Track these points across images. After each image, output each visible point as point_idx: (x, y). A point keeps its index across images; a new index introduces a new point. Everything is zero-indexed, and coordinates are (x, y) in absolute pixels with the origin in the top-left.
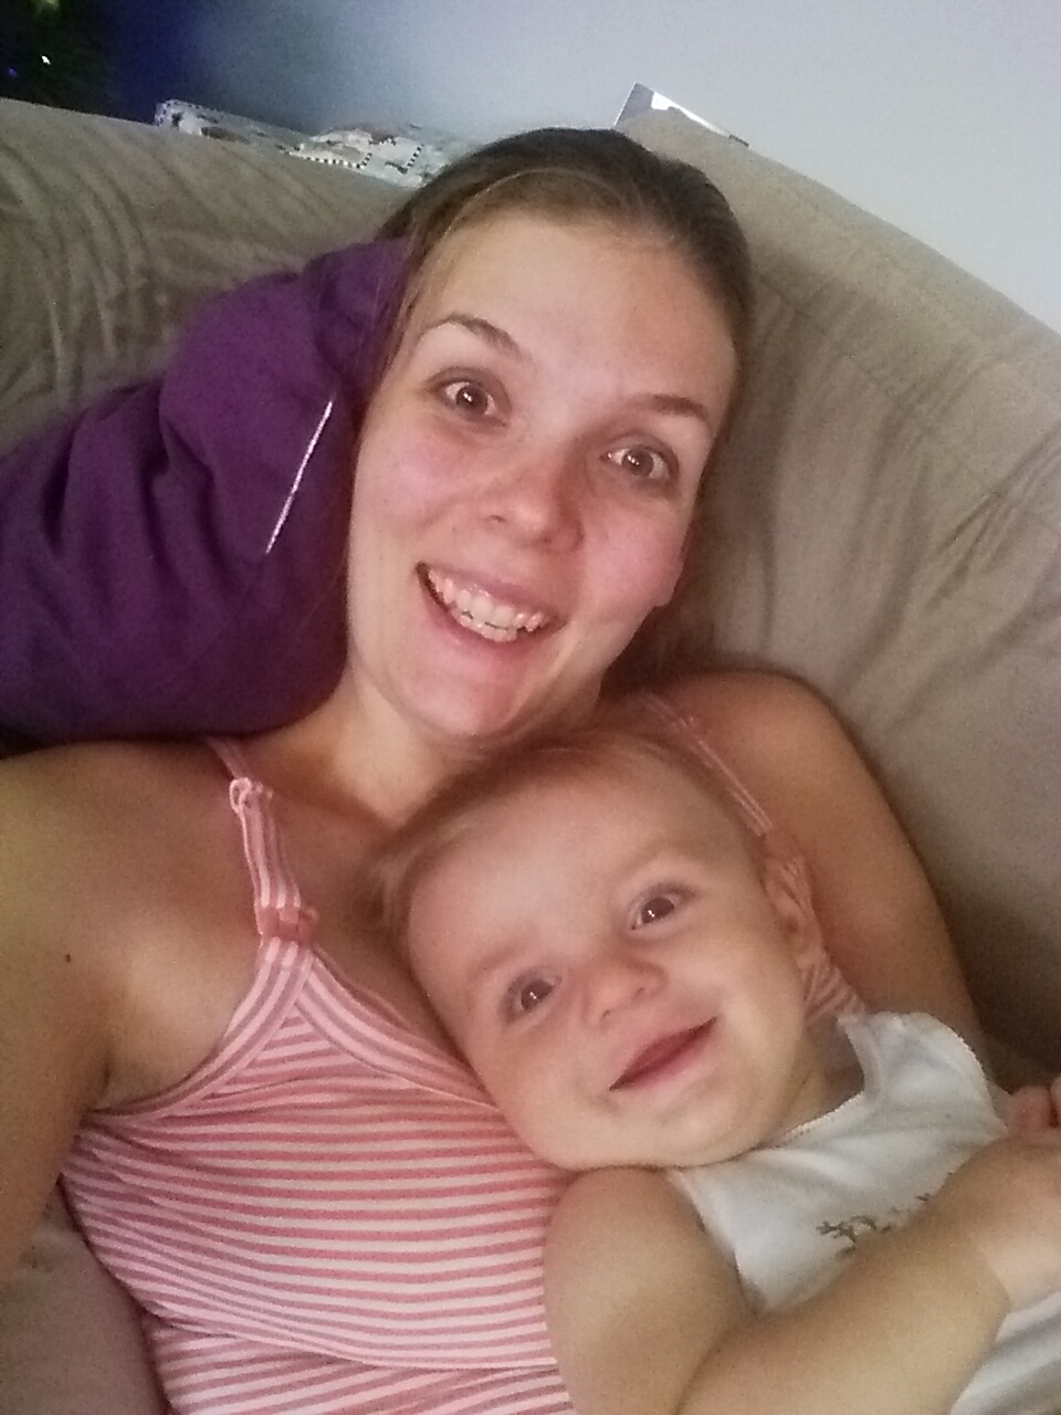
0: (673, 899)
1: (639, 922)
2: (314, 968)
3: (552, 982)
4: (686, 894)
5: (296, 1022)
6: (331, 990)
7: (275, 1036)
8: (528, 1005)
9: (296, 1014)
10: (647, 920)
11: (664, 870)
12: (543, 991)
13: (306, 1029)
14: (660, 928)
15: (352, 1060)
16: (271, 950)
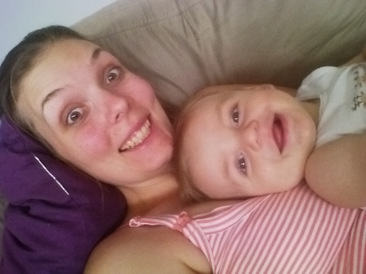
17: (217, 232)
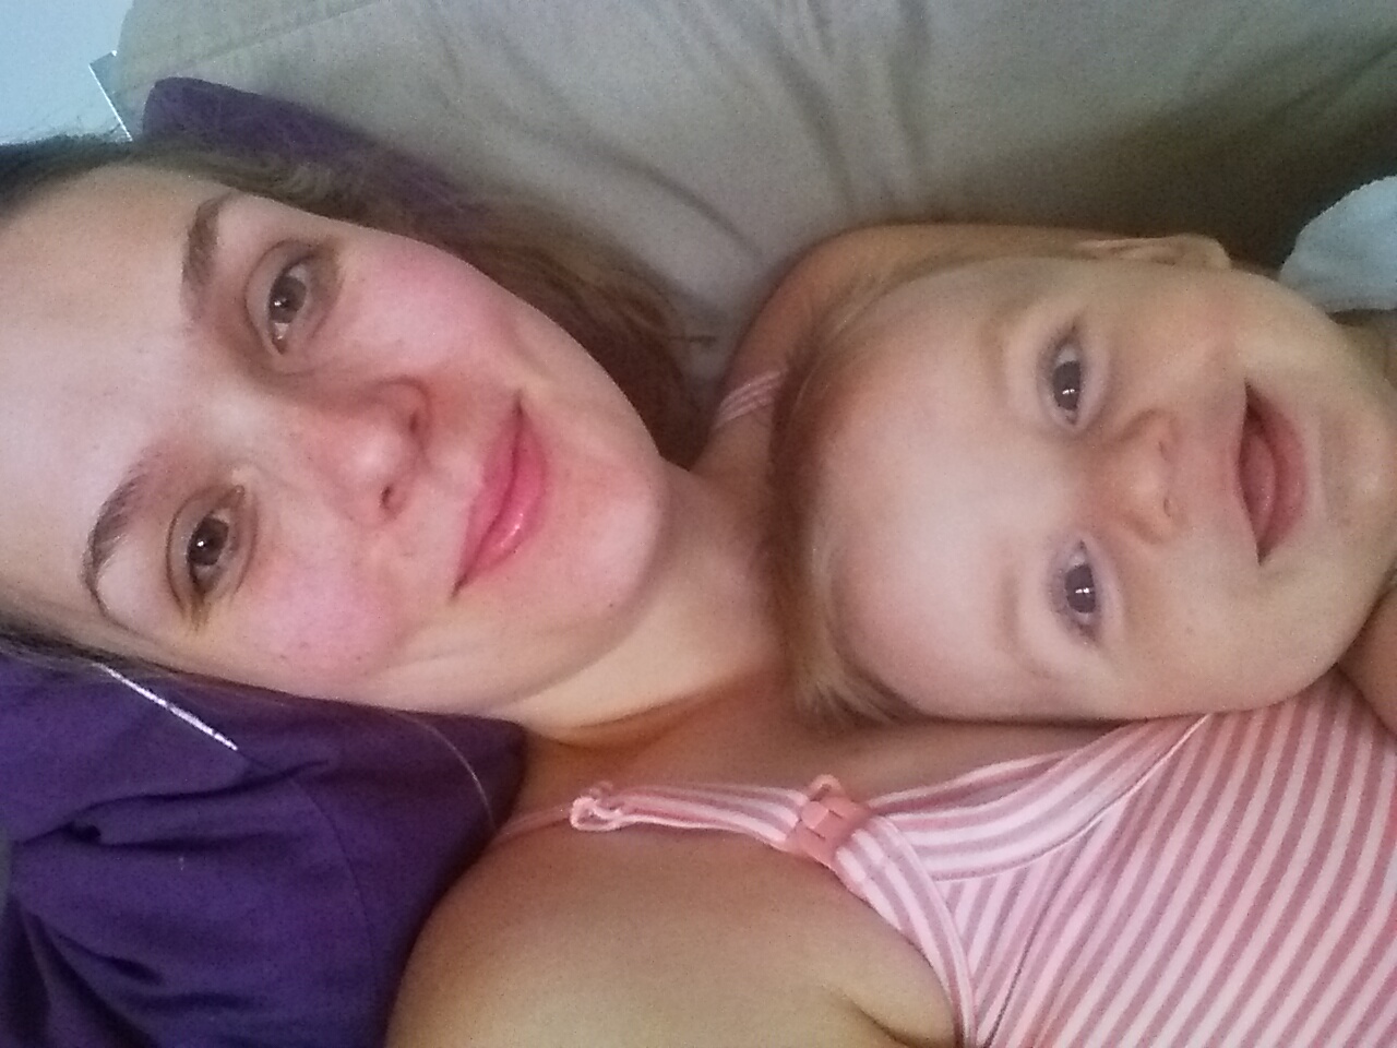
0: (1067, 356)
1: (1070, 413)
2: (901, 827)
3: (1078, 560)
4: (1070, 336)
5: (957, 892)
6: (945, 825)
7: (957, 930)
8: (1090, 604)
9: (946, 886)
10: (1071, 403)
11: (1025, 342)
12: (1084, 575)
13: (972, 886)
14: (1092, 392)
15: (1047, 858)
16: (851, 867)
17: (988, 874)
